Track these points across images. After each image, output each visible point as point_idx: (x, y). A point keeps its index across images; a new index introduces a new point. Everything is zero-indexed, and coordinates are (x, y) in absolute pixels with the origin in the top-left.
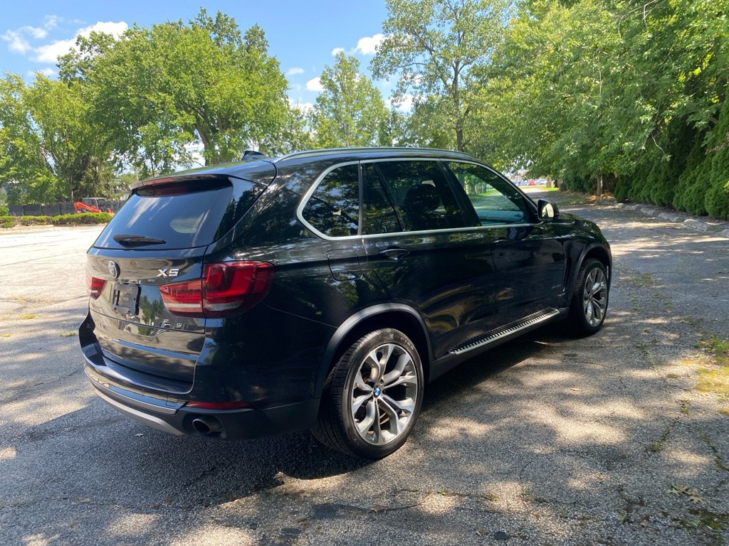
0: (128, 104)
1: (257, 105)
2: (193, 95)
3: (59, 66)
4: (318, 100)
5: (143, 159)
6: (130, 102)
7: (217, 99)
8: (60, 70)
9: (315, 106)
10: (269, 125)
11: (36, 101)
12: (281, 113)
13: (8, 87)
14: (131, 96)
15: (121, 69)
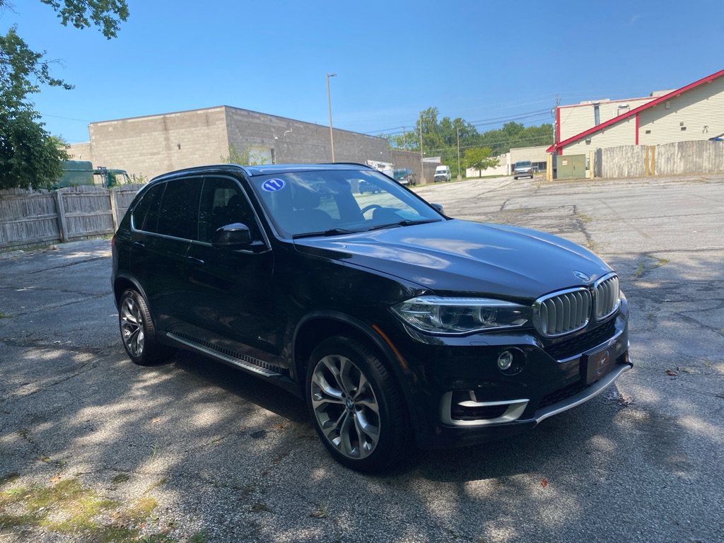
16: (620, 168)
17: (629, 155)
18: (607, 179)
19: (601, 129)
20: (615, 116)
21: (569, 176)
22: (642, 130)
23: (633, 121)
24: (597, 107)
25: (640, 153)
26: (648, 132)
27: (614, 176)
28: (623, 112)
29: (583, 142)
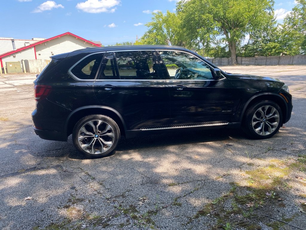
0: (195, 20)
1: (250, 16)
2: (222, 14)
3: (176, 6)
4: (293, 10)
5: (199, 42)
6: (195, 19)
7: (231, 15)
8: (176, 8)
9: (291, 13)
10: (255, 25)
11: (166, 21)
12: (262, 19)
13: (158, 16)
14: (196, 16)
15: (194, 5)
16: (37, 69)
17: (40, 63)
18: (32, 73)
19: (20, 51)
20: (23, 46)
21: (14, 72)
22: (37, 53)
23: (33, 49)
24: (13, 41)
25: (45, 63)
26: (40, 55)
27: (35, 72)
28: (27, 45)
29: (12, 57)
